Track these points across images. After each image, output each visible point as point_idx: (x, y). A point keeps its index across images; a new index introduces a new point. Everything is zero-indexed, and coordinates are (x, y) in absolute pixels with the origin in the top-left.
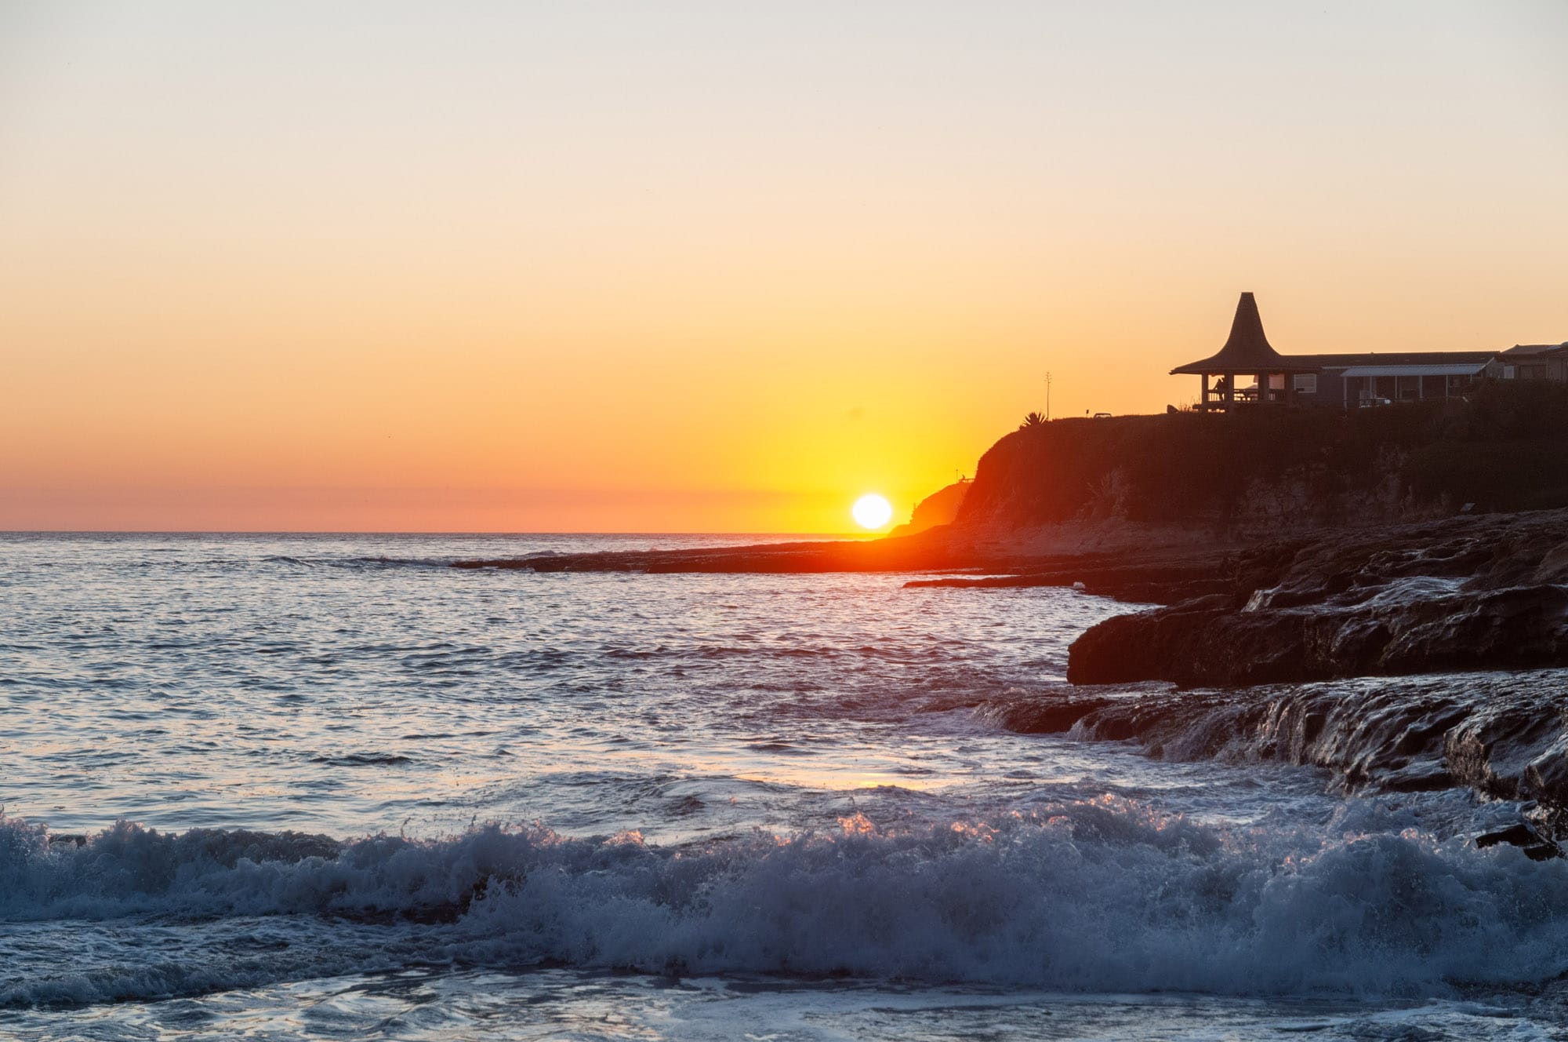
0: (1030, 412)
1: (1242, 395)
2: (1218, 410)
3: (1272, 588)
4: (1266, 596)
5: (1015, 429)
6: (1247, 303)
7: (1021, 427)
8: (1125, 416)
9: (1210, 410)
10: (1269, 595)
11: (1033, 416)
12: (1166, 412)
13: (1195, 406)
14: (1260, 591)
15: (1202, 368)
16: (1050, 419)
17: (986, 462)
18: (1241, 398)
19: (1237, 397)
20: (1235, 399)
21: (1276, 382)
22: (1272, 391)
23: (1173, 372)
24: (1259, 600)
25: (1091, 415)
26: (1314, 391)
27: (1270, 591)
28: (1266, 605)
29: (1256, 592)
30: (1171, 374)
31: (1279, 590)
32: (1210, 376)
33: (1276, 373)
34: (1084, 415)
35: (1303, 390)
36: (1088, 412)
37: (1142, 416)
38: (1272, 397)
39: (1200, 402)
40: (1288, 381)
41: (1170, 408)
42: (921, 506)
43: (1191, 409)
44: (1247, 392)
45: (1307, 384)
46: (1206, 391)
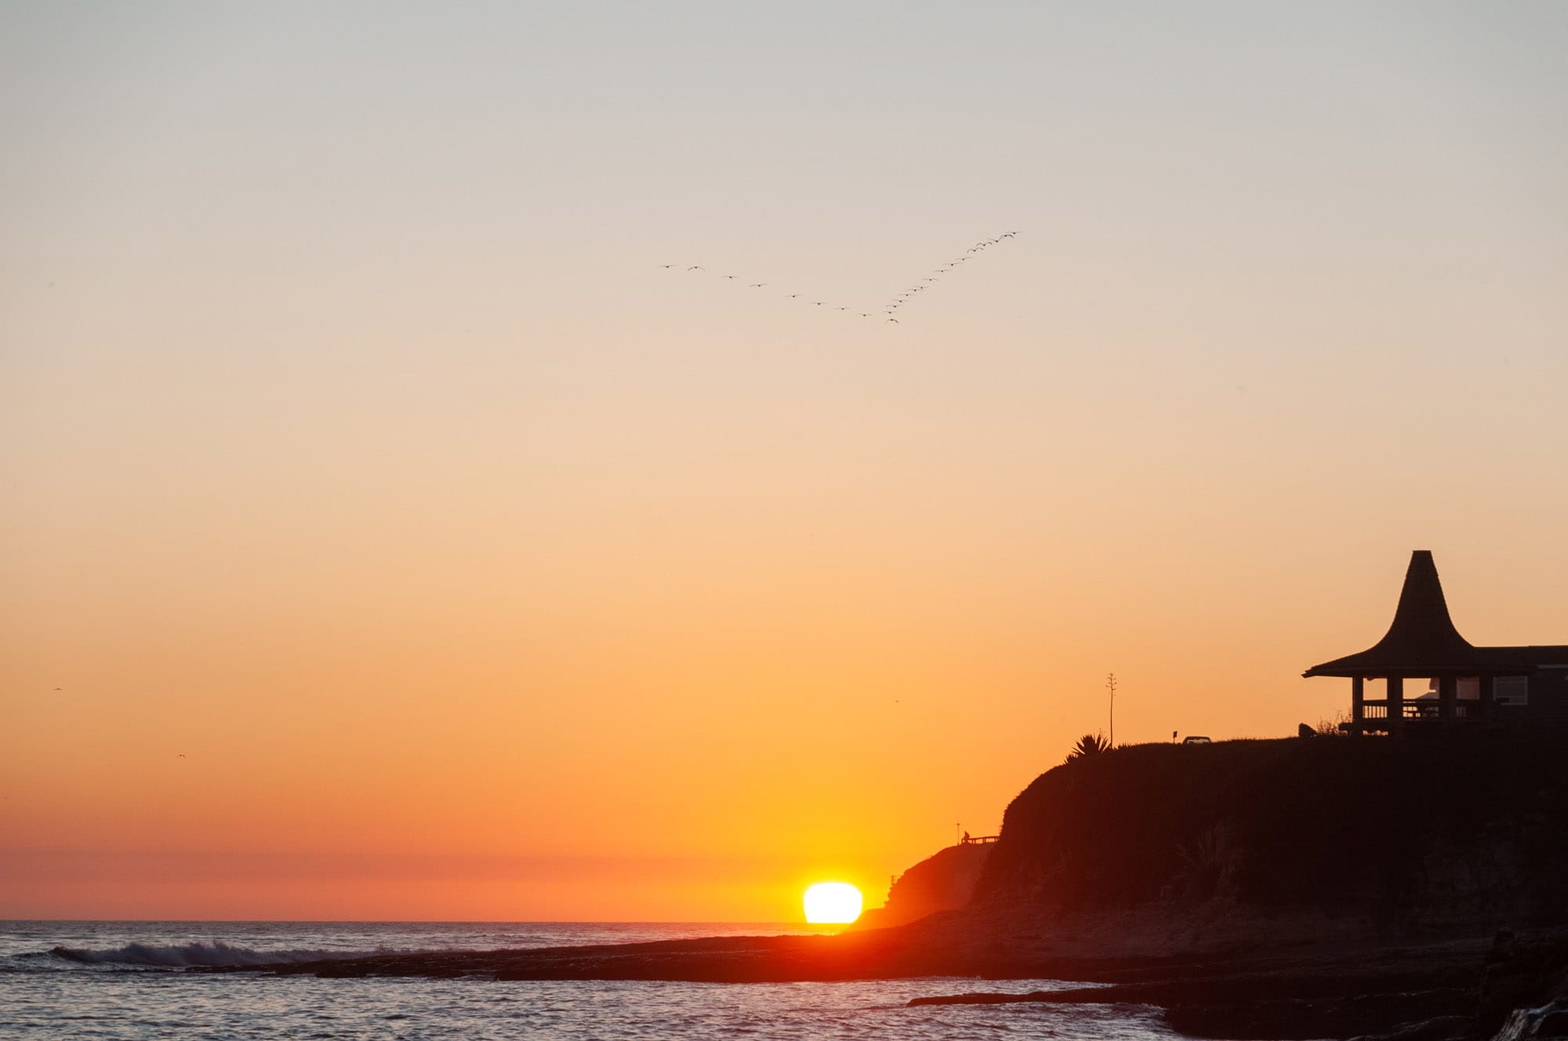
0: (1085, 734)
1: (1415, 709)
2: (1379, 732)
3: (1538, 1007)
4: (1532, 1018)
5: (1061, 761)
6: (1422, 568)
7: (1070, 758)
8: (1234, 741)
9: (1365, 732)
10: (1536, 1017)
11: (1088, 740)
12: (1296, 734)
13: (1343, 726)
14: (1522, 1011)
15: (1354, 667)
16: (1115, 746)
17: (1017, 812)
18: (1414, 713)
19: (1407, 712)
20: (1405, 715)
21: (1467, 689)
22: (1462, 702)
23: (1308, 674)
24: (1521, 1024)
25: (1180, 740)
26: (1525, 703)
27: (1538, 1011)
28: (1534, 1031)
29: (1515, 1012)
30: (1305, 676)
31: (1551, 1009)
32: (1365, 680)
33: (1466, 674)
34: (1171, 740)
35: (1506, 700)
36: (1175, 734)
37: (1260, 741)
38: (1460, 711)
39: (1351, 720)
40: (1485, 688)
41: (1304, 728)
42: (902, 880)
43: (1337, 731)
44: (1421, 703)
45: (1515, 691)
46: (1359, 702)
